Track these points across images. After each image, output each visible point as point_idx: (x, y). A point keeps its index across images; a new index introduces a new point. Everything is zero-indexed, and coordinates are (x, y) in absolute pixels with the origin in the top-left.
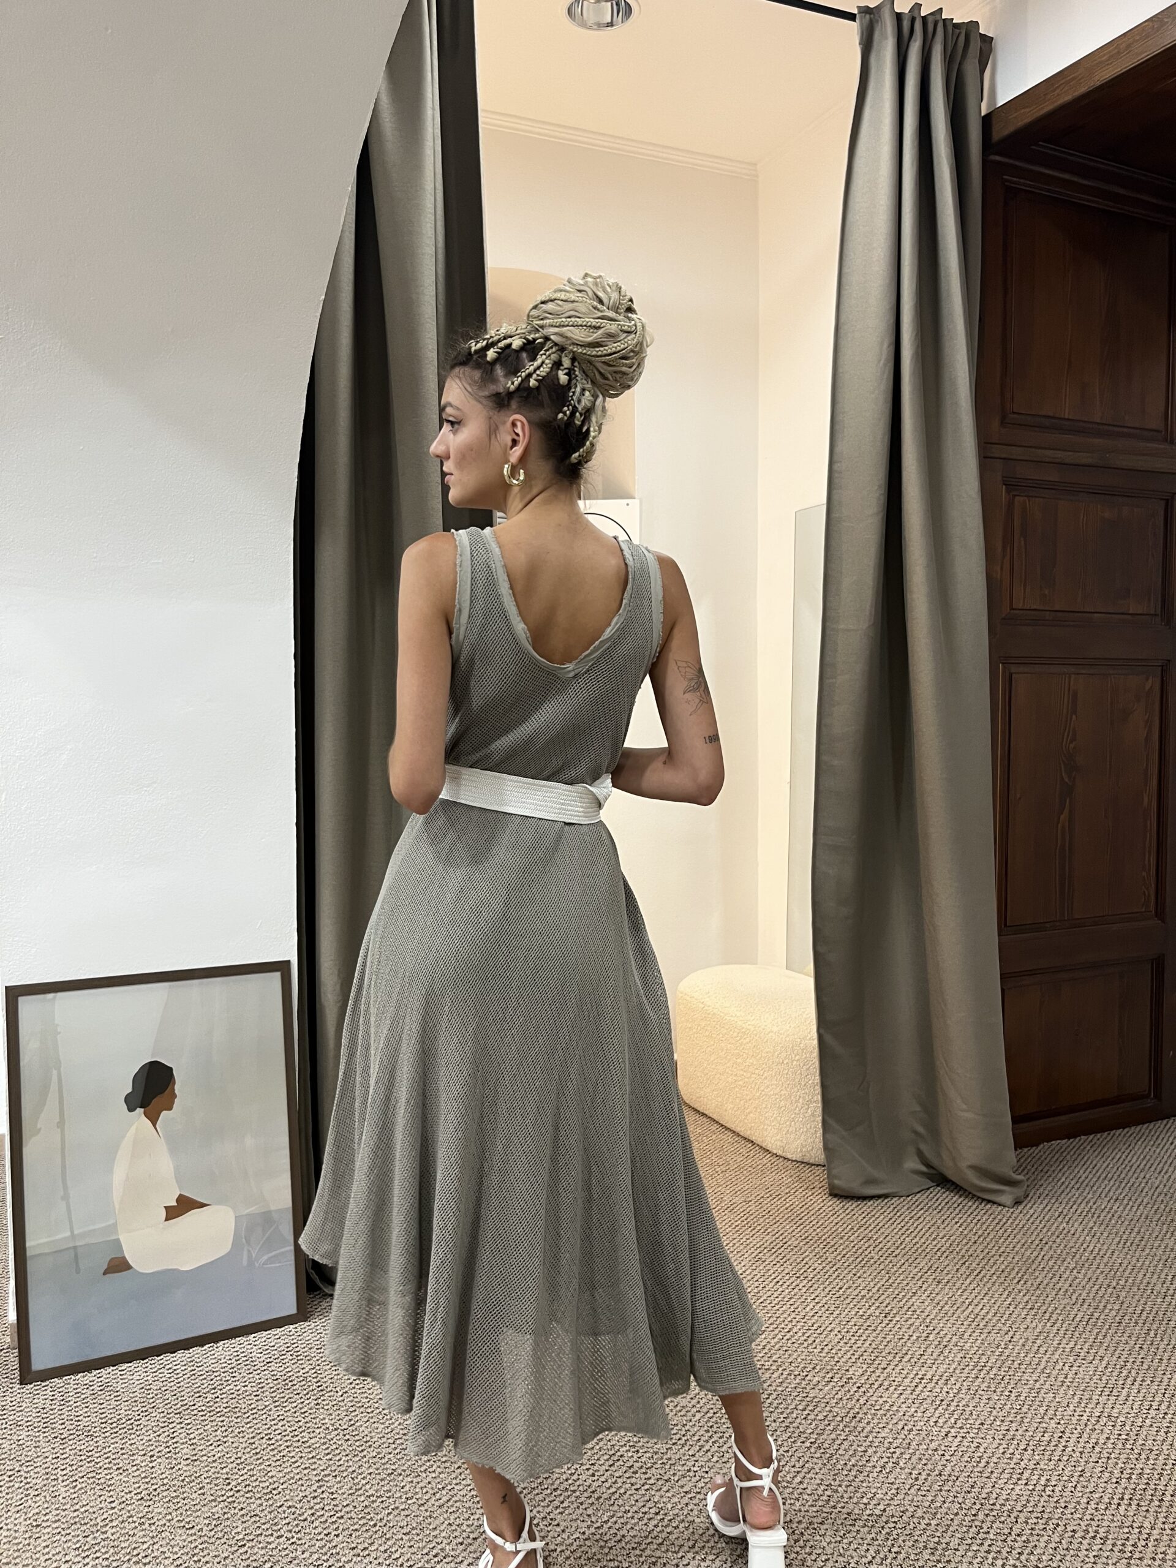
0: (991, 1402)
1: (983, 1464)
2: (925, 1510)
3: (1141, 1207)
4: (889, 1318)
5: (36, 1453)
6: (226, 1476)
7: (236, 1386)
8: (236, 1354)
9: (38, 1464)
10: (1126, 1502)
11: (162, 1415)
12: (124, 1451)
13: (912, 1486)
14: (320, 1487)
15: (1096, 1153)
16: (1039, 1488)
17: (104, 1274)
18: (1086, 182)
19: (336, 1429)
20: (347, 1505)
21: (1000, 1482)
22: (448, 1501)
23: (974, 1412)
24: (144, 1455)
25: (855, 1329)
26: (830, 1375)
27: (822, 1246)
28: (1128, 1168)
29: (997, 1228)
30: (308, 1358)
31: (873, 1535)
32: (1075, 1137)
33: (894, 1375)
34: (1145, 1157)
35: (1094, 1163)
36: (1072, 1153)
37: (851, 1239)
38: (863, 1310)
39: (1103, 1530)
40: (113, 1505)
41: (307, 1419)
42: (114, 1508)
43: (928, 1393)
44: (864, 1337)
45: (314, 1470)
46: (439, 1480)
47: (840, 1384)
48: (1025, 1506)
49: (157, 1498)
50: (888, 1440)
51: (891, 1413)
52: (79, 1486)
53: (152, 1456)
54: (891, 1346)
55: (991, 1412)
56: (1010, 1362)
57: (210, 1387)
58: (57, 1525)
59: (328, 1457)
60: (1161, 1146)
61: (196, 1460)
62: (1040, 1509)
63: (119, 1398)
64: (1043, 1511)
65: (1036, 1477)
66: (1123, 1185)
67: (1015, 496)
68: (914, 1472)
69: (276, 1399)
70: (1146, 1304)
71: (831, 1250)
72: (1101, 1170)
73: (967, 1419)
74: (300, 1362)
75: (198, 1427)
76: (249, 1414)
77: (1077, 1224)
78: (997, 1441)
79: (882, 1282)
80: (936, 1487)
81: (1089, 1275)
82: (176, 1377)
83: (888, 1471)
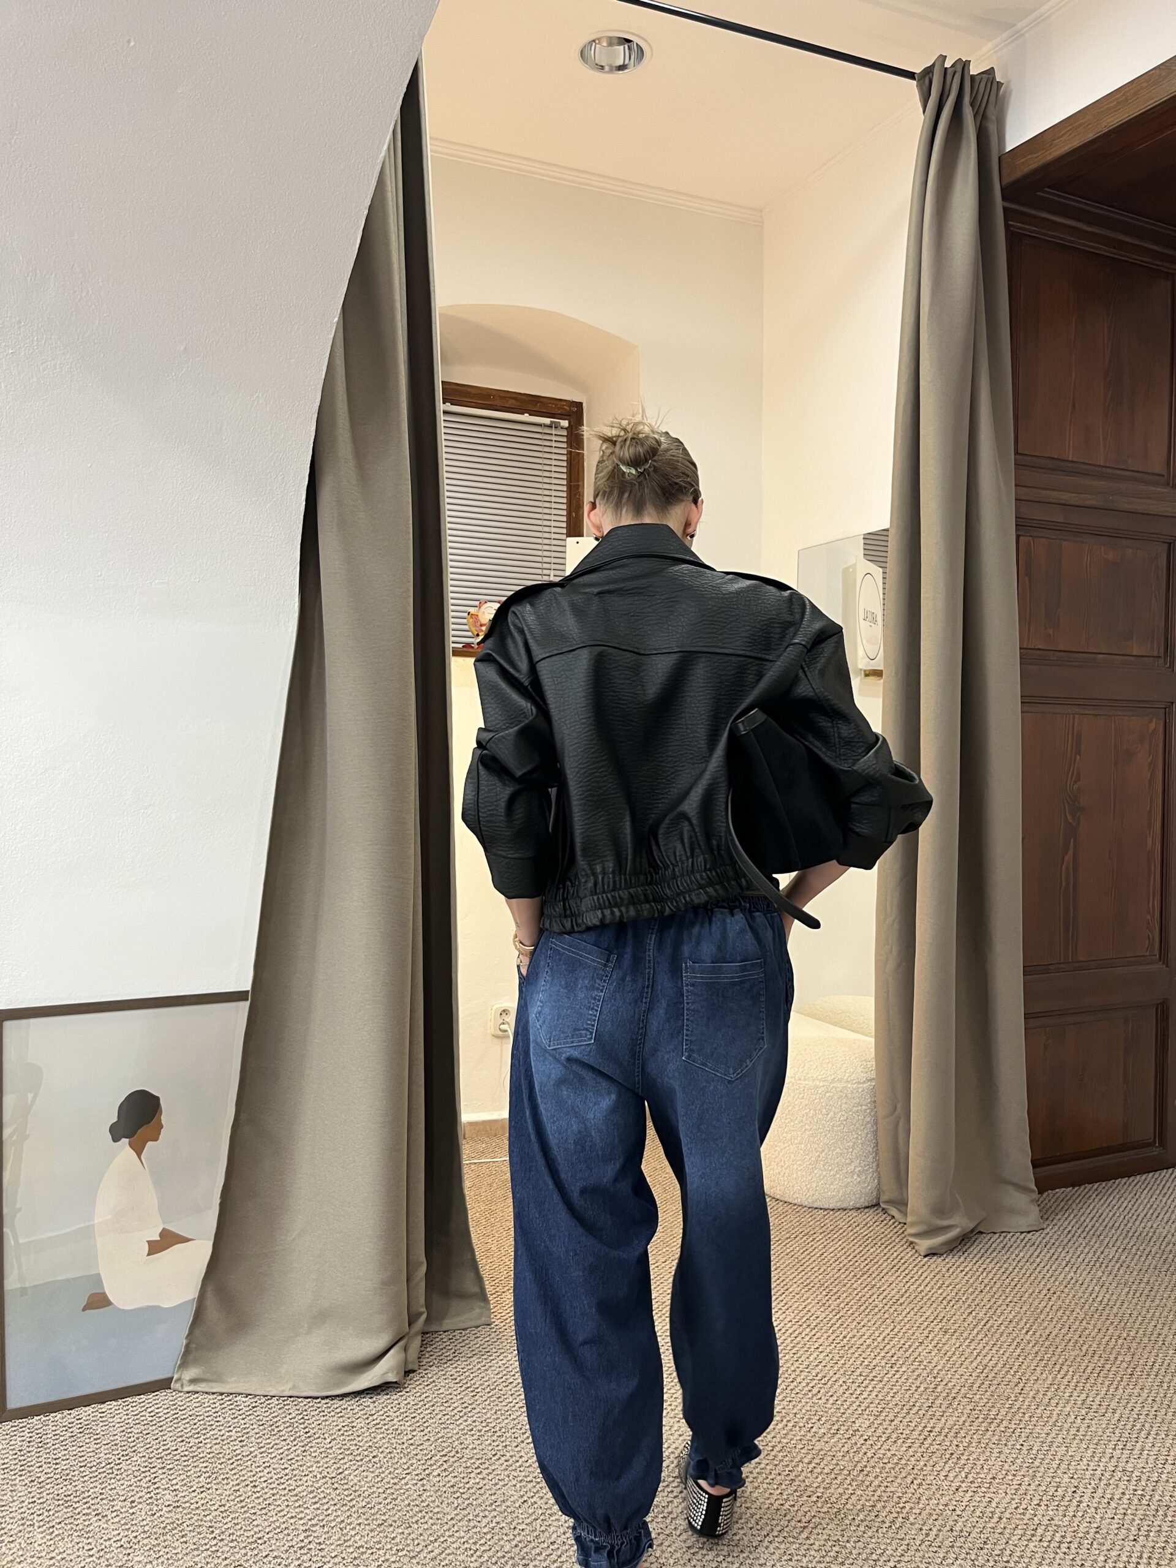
0: (1002, 1456)
1: (995, 1519)
3: (1150, 1257)
4: (896, 1369)
5: (12, 1497)
6: (210, 1524)
7: (220, 1430)
9: (14, 1509)
11: (143, 1459)
12: (104, 1496)
13: (923, 1541)
14: (307, 1537)
15: (1102, 1201)
16: (1054, 1544)
17: (85, 1309)
19: (324, 1477)
20: (336, 1556)
21: (1013, 1538)
22: (440, 1554)
23: (985, 1467)
24: (125, 1500)
26: (836, 1427)
27: (824, 1293)
28: (1135, 1217)
29: (1004, 1277)
32: (1080, 1185)
33: (901, 1428)
34: (1152, 1206)
35: (1100, 1211)
36: (1077, 1201)
37: (854, 1286)
38: (869, 1360)
40: (91, 1553)
41: (293, 1467)
42: (92, 1556)
43: (937, 1447)
44: (870, 1388)
45: (301, 1519)
46: (430, 1532)
47: (847, 1436)
49: (137, 1547)
50: (898, 1495)
51: (900, 1466)
52: (56, 1532)
53: (133, 1502)
54: (897, 1397)
55: (1002, 1466)
56: (1020, 1415)
57: (193, 1431)
59: (315, 1506)
60: (1167, 1195)
61: (178, 1507)
63: (99, 1441)
65: (1050, 1533)
66: (1130, 1234)
68: (924, 1528)
70: (1157, 1356)
71: (833, 1298)
72: (1107, 1219)
73: (978, 1473)
74: (287, 1407)
75: (181, 1472)
76: (233, 1460)
77: (1085, 1273)
78: (1009, 1496)
79: (887, 1332)
80: (947, 1543)
81: (1099, 1326)
82: (157, 1420)
83: (897, 1526)
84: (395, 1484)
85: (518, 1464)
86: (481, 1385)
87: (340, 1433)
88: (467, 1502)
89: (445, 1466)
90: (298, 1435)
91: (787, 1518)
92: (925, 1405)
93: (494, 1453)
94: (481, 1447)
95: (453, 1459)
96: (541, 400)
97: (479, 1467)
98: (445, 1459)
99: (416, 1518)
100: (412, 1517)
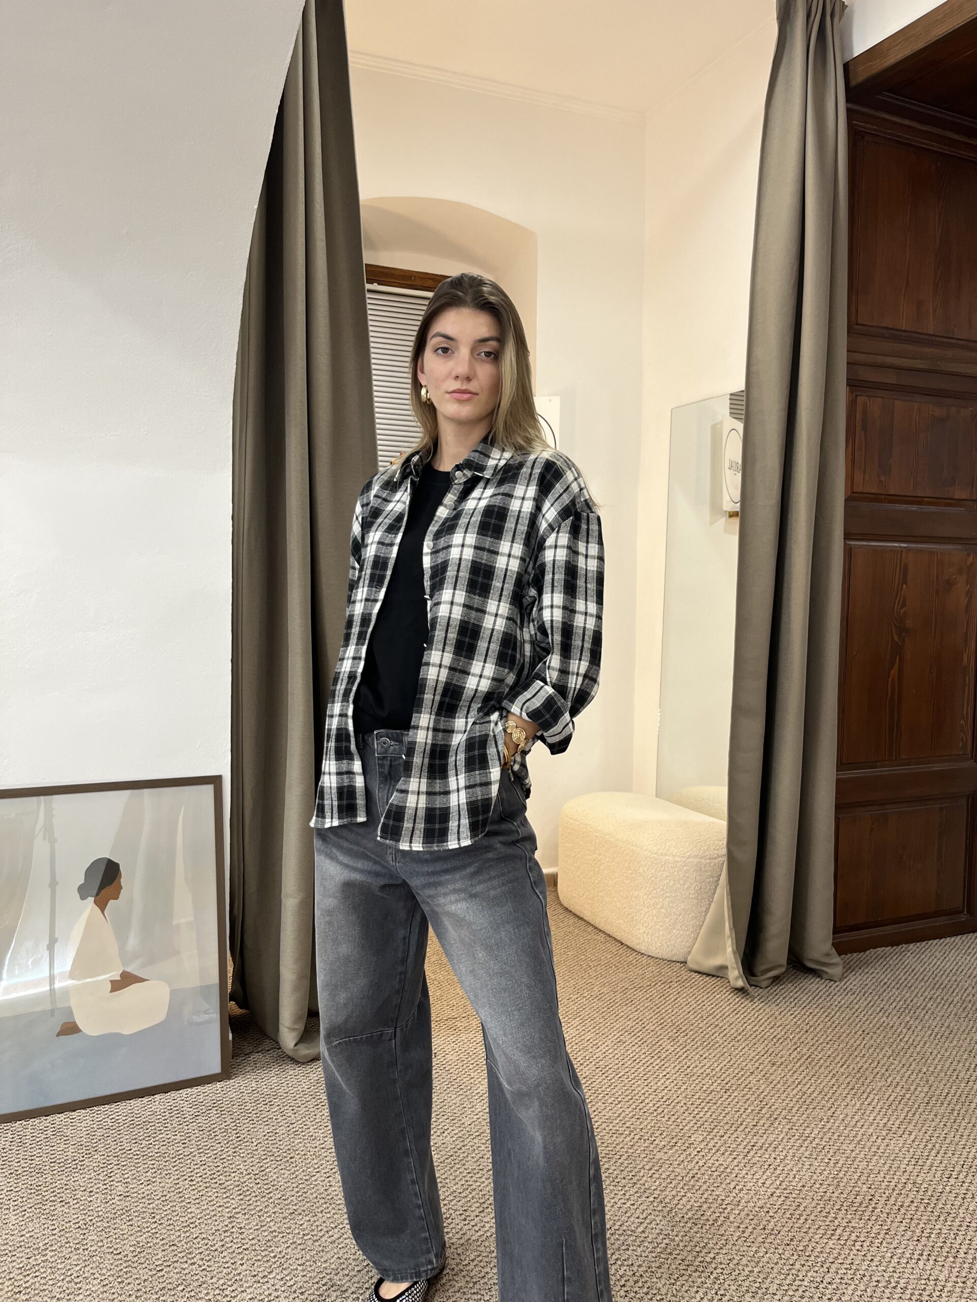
0: (813, 1168)
1: (802, 1221)
2: (749, 1259)
3: (952, 1006)
4: (728, 1094)
6: (152, 1211)
7: (167, 1135)
8: (169, 1108)
10: (925, 1257)
11: (103, 1157)
12: (67, 1187)
13: (739, 1237)
14: (231, 1222)
15: (916, 958)
16: (850, 1243)
17: (58, 1035)
18: (923, 128)
19: (248, 1174)
20: (253, 1239)
21: (816, 1236)
22: (339, 1238)
23: (797, 1176)
24: (85, 1190)
25: (698, 1102)
26: (675, 1140)
27: (675, 1031)
28: (942, 972)
29: (827, 1020)
30: (230, 1113)
31: (703, 1279)
32: (898, 945)
33: (729, 1142)
34: (957, 963)
35: (913, 967)
37: (700, 1026)
38: (707, 1086)
39: (903, 1281)
40: (54, 1232)
41: (225, 1165)
42: (55, 1235)
43: (758, 1159)
44: (706, 1109)
45: (227, 1208)
47: (682, 1149)
48: (837, 1258)
49: (92, 1228)
50: (721, 1198)
51: (725, 1174)
52: (27, 1215)
53: (91, 1192)
54: (728, 1117)
55: (812, 1176)
57: (145, 1135)
58: (5, 1247)
59: (239, 1198)
60: (972, 954)
61: (127, 1196)
62: (849, 1261)
63: (68, 1142)
64: (852, 1263)
65: (848, 1233)
66: (937, 986)
67: (857, 396)
68: (741, 1226)
69: (200, 1147)
70: (951, 1088)
71: (682, 1035)
72: (918, 974)
73: (790, 1182)
74: (223, 1116)
75: (132, 1168)
76: (176, 1159)
77: (895, 1018)
78: (815, 1202)
79: (724, 1063)
80: (760, 1239)
81: (903, 1062)
82: (117, 1125)
83: (719, 1224)
84: (306, 1180)
87: (265, 1138)
90: (230, 1139)
91: (627, 1215)
92: (751, 1124)
99: (321, 1209)
100: (318, 1208)
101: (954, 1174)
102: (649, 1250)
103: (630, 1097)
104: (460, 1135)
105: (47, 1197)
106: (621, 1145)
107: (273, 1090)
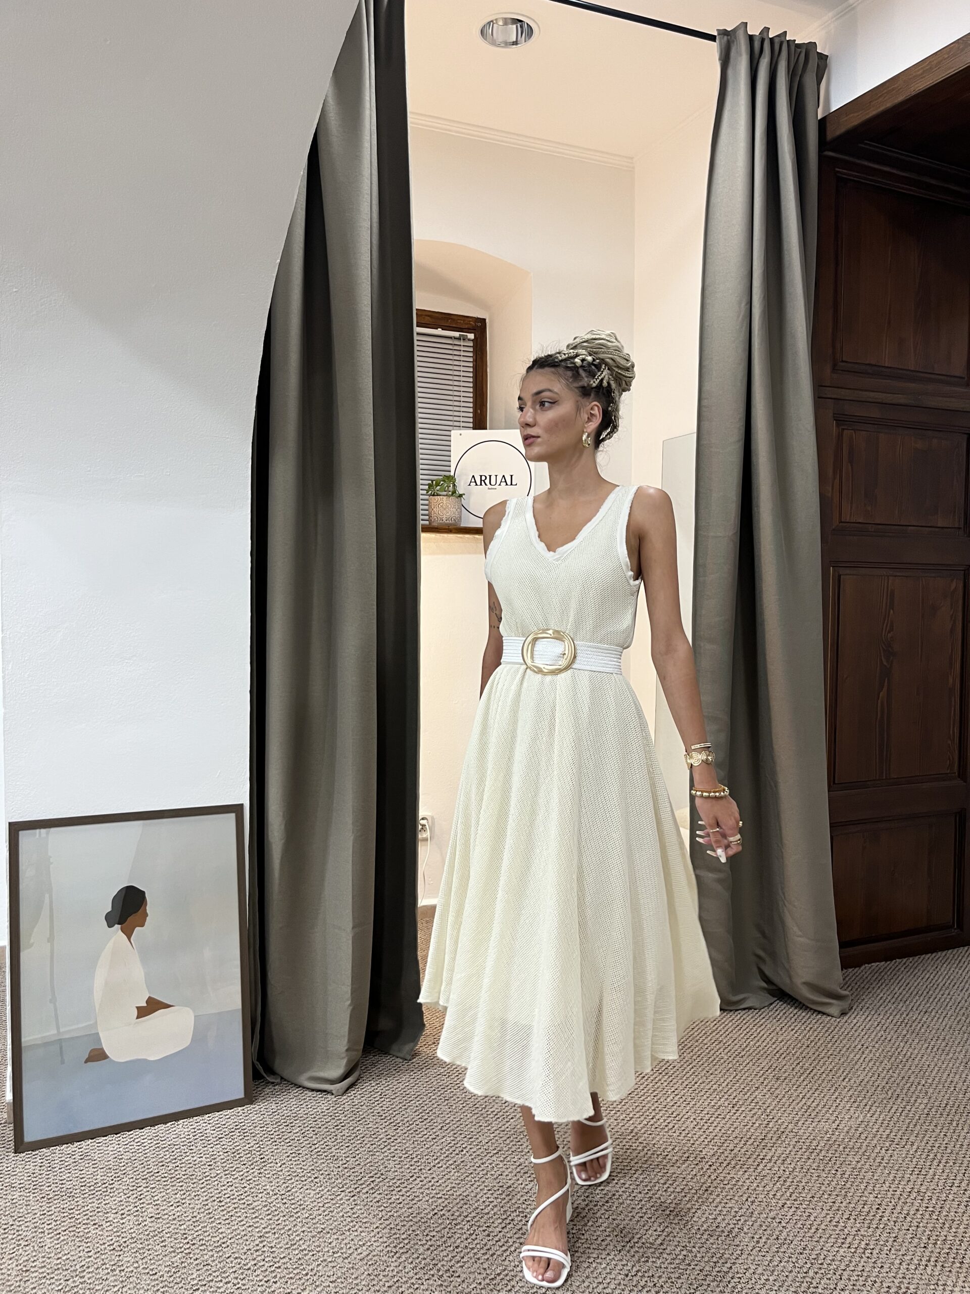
0: (820, 1179)
1: (813, 1230)
2: (764, 1268)
3: (946, 1019)
4: (736, 1108)
5: (27, 1210)
6: (184, 1232)
7: (193, 1157)
8: (193, 1130)
9: (28, 1220)
10: (932, 1264)
11: (131, 1180)
12: (99, 1210)
13: (754, 1247)
14: (262, 1242)
15: (909, 973)
16: (860, 1250)
17: (86, 1062)
18: (904, 174)
19: (275, 1194)
20: (284, 1257)
21: (827, 1245)
22: (368, 1255)
23: (806, 1187)
24: (116, 1213)
25: (707, 1117)
26: (686, 1155)
28: (935, 986)
29: (826, 1035)
30: (253, 1135)
31: (722, 1288)
32: (891, 960)
33: (739, 1155)
34: (949, 977)
35: (907, 981)
36: (889, 973)
38: (715, 1101)
40: (90, 1254)
41: (251, 1186)
42: (90, 1257)
43: (768, 1171)
44: (715, 1124)
45: (257, 1227)
46: (360, 1238)
47: (695, 1163)
48: (848, 1266)
49: (126, 1249)
50: (735, 1210)
51: (737, 1187)
52: (62, 1238)
54: (737, 1131)
56: (836, 1146)
57: (172, 1157)
58: (43, 1270)
59: (268, 1217)
60: (963, 968)
61: (159, 1218)
62: (860, 1268)
63: (96, 1166)
64: (863, 1270)
65: (857, 1242)
66: (931, 1000)
67: (844, 429)
68: (755, 1236)
69: (226, 1168)
70: (949, 1099)
71: (688, 1051)
72: (913, 988)
73: (800, 1193)
74: (246, 1138)
75: (162, 1190)
76: (203, 1181)
77: (892, 1032)
78: (825, 1212)
79: (730, 1079)
80: (774, 1249)
81: (902, 1075)
82: (143, 1148)
83: (734, 1235)
84: (332, 1199)
85: (430, 1184)
86: (403, 1120)
87: (288, 1159)
88: (389, 1214)
89: (372, 1185)
90: (255, 1160)
91: (645, 1228)
92: (759, 1138)
93: (411, 1175)
94: (401, 1170)
95: (379, 1180)
96: (453, 317)
97: (399, 1186)
98: (372, 1179)
99: (348, 1227)
100: (345, 1226)
101: (957, 1183)
102: (668, 1261)
103: (641, 1114)
104: (478, 1153)
105: (80, 1220)
106: (636, 1161)
107: (293, 1112)
